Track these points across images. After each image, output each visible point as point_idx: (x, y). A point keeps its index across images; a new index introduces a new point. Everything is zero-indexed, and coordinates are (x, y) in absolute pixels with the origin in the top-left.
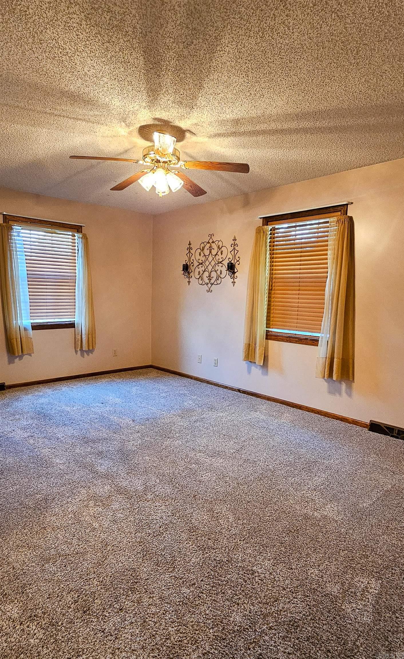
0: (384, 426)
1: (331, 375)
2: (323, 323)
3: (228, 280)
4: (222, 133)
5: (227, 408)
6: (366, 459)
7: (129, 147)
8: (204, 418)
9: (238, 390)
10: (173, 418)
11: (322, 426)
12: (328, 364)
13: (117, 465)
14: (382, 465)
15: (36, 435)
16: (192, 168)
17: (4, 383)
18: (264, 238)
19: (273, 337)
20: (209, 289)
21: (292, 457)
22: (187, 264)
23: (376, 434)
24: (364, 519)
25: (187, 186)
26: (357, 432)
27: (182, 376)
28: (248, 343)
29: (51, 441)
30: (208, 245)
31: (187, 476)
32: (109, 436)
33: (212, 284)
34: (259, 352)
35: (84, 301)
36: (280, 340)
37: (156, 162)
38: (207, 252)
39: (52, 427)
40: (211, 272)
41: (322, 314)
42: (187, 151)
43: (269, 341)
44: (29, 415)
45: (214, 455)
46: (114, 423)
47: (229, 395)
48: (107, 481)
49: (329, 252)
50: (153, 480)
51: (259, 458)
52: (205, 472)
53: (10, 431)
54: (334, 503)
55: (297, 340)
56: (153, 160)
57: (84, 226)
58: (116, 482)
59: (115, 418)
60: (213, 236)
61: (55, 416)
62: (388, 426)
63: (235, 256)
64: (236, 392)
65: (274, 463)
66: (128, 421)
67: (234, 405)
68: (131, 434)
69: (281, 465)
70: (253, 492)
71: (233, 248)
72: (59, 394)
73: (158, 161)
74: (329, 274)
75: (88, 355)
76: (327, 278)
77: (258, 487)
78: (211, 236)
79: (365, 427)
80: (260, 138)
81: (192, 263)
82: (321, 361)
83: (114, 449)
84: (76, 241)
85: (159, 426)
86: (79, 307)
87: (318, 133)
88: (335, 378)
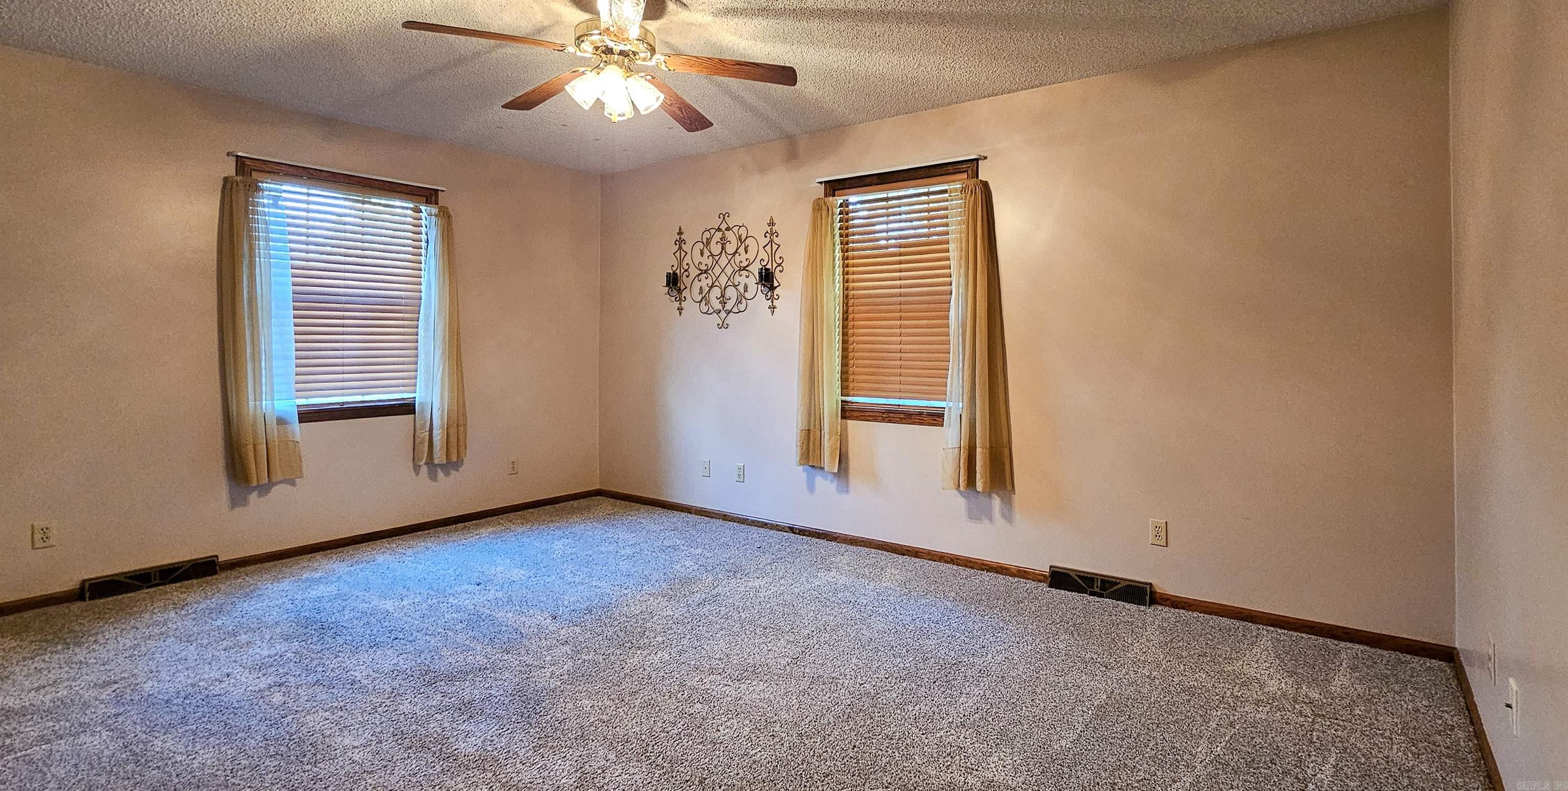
0: (1076, 575)
1: (971, 481)
2: (949, 380)
3: (760, 302)
4: (741, 7)
5: (769, 567)
6: (1052, 646)
7: (546, 23)
8: (718, 595)
9: (789, 527)
10: (649, 603)
11: (961, 588)
12: (965, 458)
13: (509, 731)
14: (1083, 653)
15: (292, 679)
16: (680, 70)
17: (217, 556)
18: (830, 221)
19: (855, 414)
20: (723, 322)
21: (911, 659)
22: (675, 274)
23: (1063, 592)
24: (1067, 776)
25: (672, 108)
26: (1028, 591)
27: (669, 509)
28: (806, 429)
29: (333, 691)
30: (719, 235)
31: (682, 734)
32: (491, 661)
33: (727, 312)
34: (829, 444)
35: (438, 353)
36: (869, 418)
37: (603, 52)
38: (716, 249)
39: (340, 654)
40: (725, 288)
41: (946, 363)
42: (669, 39)
43: (849, 422)
44: (278, 630)
45: (744, 675)
46: (504, 628)
47: (771, 540)
48: (482, 776)
49: (952, 246)
50: (601, 754)
51: (842, 671)
52: (726, 719)
53: (217, 677)
54: (1004, 749)
55: (902, 416)
56: (597, 48)
57: (442, 191)
58: (504, 775)
59: (510, 615)
60: (728, 216)
61: (350, 626)
62: (1082, 574)
63: (773, 255)
64: (785, 534)
65: (874, 676)
66: (542, 619)
67: (783, 560)
68: (549, 648)
69: (890, 679)
70: (834, 752)
71: (768, 239)
72: (367, 572)
73: (609, 51)
74: (954, 287)
75: (447, 474)
76: (951, 294)
77: (846, 737)
78: (724, 216)
79: (1041, 582)
80: (815, 24)
81: (686, 270)
82: (952, 455)
83: (502, 692)
84: (423, 222)
85: (616, 623)
86: (427, 366)
87: (921, 23)
88: (979, 486)
